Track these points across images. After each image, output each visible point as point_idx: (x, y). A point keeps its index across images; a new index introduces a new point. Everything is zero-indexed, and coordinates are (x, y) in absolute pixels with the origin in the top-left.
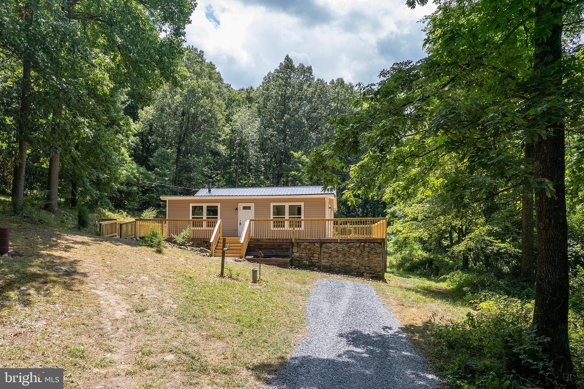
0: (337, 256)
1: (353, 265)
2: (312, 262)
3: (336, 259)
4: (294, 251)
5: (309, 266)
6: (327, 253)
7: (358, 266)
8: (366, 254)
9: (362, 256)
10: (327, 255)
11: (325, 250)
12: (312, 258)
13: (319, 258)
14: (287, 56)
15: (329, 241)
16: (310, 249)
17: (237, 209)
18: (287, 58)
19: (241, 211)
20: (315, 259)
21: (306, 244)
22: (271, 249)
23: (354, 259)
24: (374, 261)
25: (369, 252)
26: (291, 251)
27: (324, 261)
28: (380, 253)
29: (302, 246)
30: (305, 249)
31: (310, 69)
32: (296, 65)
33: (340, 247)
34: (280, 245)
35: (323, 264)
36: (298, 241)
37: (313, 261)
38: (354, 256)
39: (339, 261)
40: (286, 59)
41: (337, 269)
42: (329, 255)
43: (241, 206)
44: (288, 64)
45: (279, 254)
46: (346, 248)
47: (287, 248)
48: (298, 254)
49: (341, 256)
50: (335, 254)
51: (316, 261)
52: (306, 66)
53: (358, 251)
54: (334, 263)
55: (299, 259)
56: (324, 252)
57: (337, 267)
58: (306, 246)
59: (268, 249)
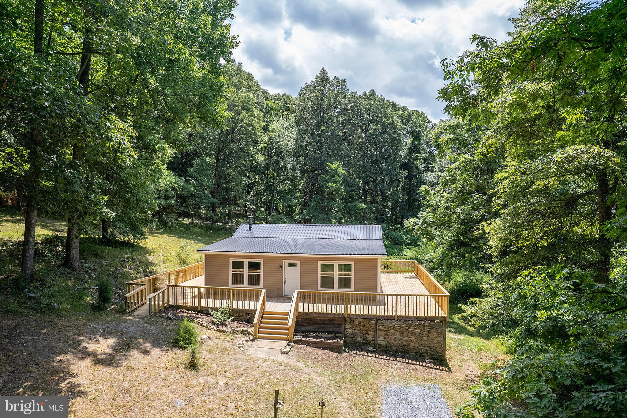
0: (394, 334)
1: (412, 344)
2: (366, 340)
3: (393, 337)
4: (347, 327)
5: (364, 344)
6: (382, 330)
7: (417, 345)
8: (425, 333)
9: (421, 336)
10: (383, 333)
11: (381, 328)
12: (366, 335)
13: (374, 336)
14: (323, 69)
15: (386, 318)
16: (364, 326)
17: (281, 266)
18: (323, 70)
19: (286, 268)
20: (370, 337)
21: (360, 320)
22: (321, 324)
23: (413, 338)
24: (434, 341)
25: (429, 331)
26: (343, 328)
27: (380, 339)
28: (441, 333)
29: (356, 322)
30: (358, 325)
31: (344, 82)
32: (331, 78)
33: (398, 325)
34: (331, 320)
35: (379, 342)
36: (351, 317)
37: (368, 339)
38: (413, 334)
39: (396, 340)
40: (321, 71)
41: (394, 348)
42: (386, 333)
43: (285, 263)
44: (323, 77)
45: (331, 330)
46: (404, 326)
47: (339, 324)
48: (351, 331)
49: (398, 334)
50: (392, 331)
51: (371, 339)
52: (340, 79)
53: (418, 330)
54: (391, 342)
55: (353, 336)
56: (380, 330)
57: (394, 346)
58: (360, 323)
59: (318, 324)
